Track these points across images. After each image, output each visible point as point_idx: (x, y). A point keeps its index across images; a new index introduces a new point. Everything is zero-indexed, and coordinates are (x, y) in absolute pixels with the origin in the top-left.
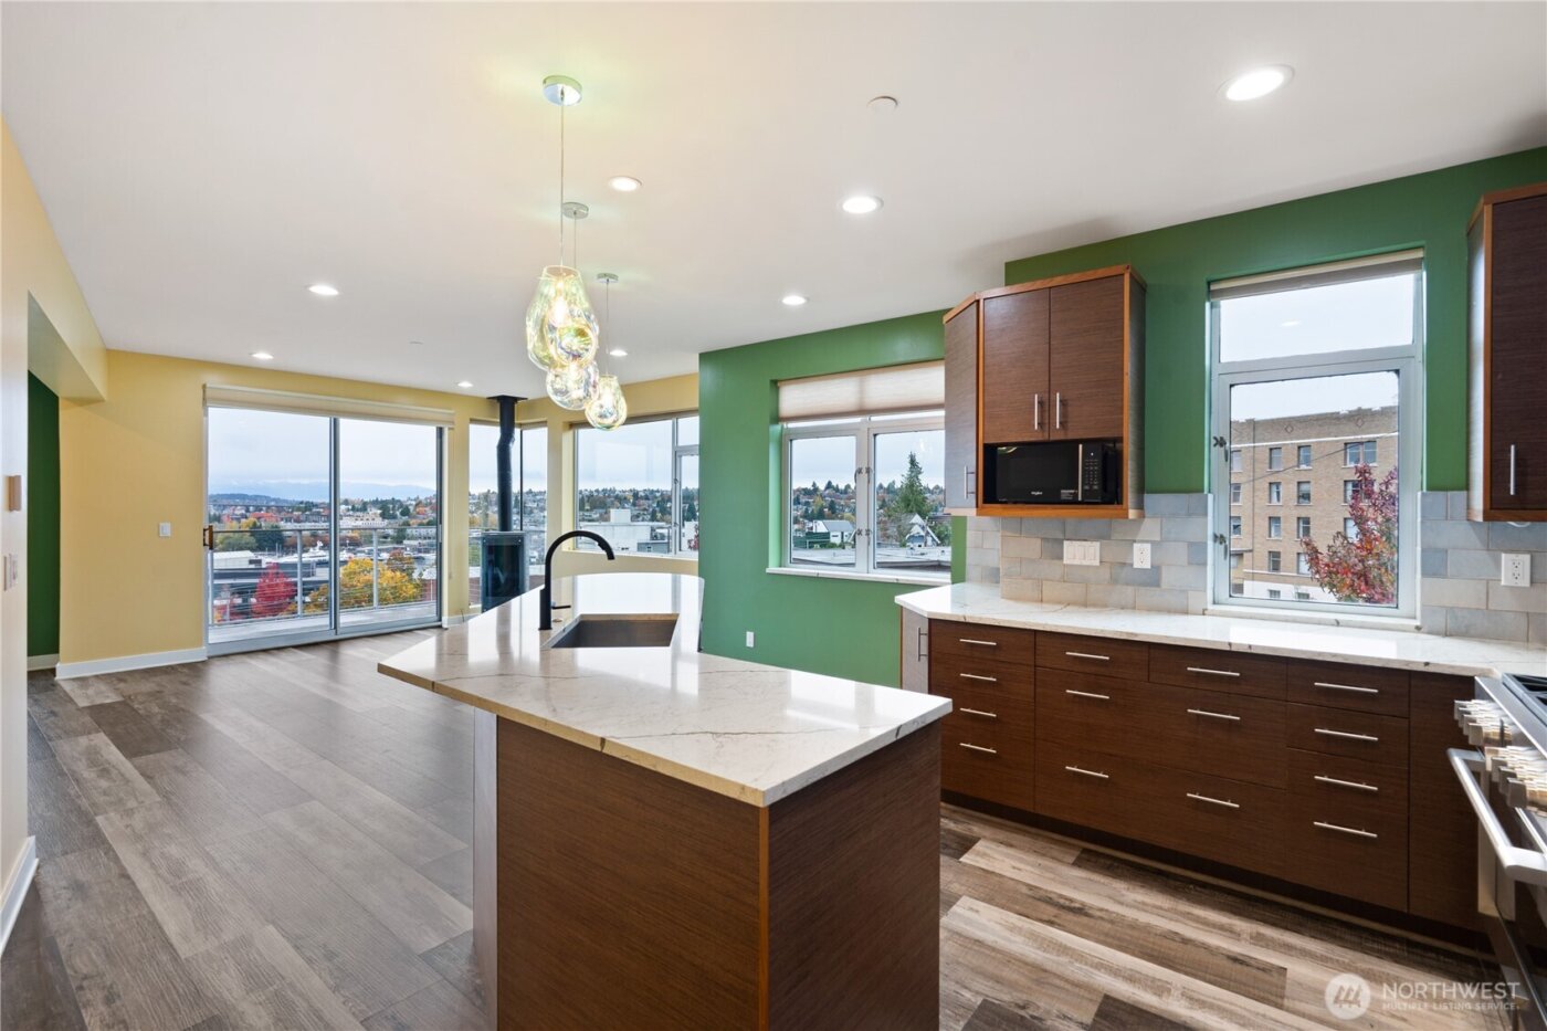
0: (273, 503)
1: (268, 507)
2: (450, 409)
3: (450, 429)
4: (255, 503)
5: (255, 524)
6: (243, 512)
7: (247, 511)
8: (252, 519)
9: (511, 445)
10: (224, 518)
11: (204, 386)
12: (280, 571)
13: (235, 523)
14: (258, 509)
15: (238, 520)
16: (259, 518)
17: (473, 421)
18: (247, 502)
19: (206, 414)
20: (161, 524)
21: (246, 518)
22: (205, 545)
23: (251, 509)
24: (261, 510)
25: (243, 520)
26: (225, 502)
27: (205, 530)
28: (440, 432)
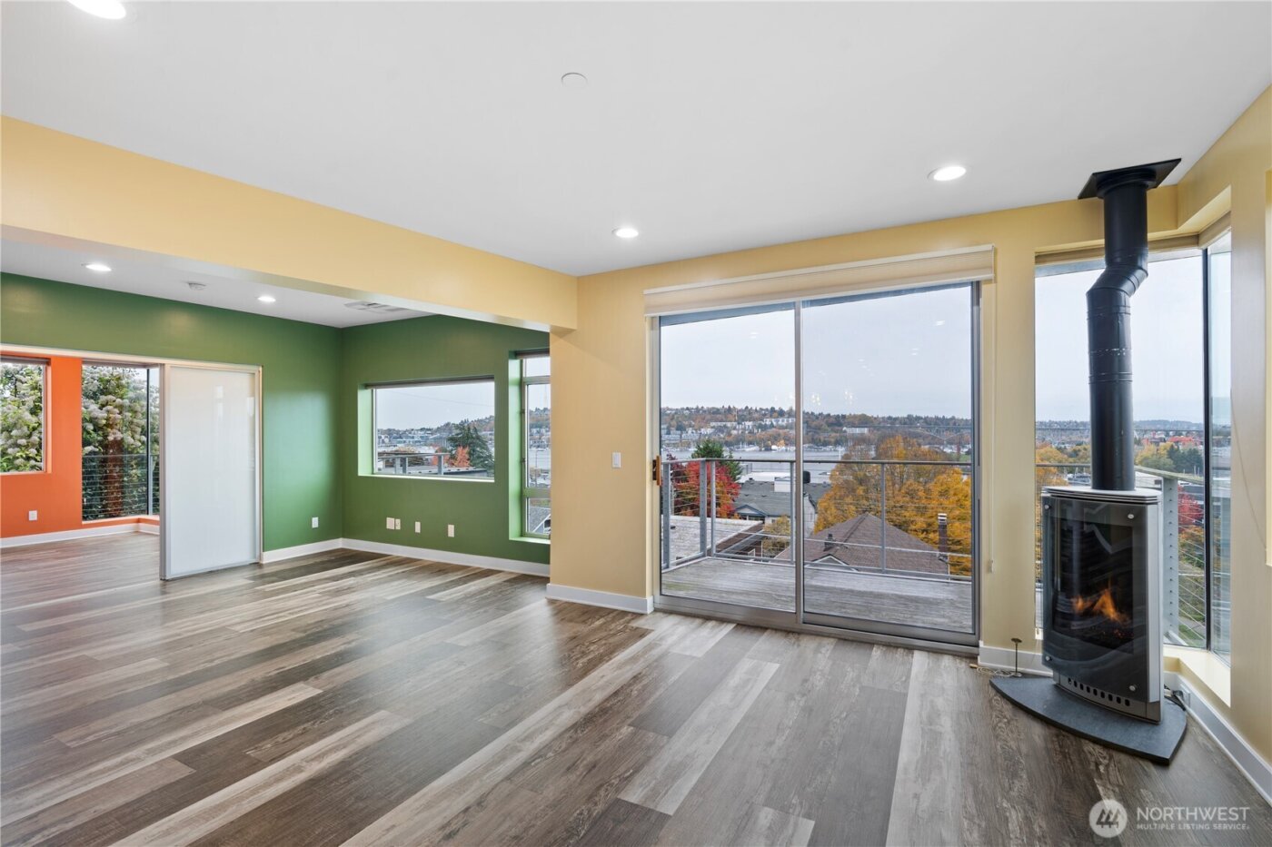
0: (1194, 428)
1: (1188, 432)
4: (1175, 428)
5: (1172, 446)
6: (1163, 436)
7: (1167, 435)
8: (1169, 443)
10: (1144, 442)
12: (1186, 493)
13: (1153, 447)
14: (1178, 433)
15: (1157, 443)
16: (1177, 442)
18: (1168, 427)
20: (614, 454)
21: (1165, 441)
23: (1171, 433)
24: (1181, 434)
25: (1162, 444)
26: (1148, 427)
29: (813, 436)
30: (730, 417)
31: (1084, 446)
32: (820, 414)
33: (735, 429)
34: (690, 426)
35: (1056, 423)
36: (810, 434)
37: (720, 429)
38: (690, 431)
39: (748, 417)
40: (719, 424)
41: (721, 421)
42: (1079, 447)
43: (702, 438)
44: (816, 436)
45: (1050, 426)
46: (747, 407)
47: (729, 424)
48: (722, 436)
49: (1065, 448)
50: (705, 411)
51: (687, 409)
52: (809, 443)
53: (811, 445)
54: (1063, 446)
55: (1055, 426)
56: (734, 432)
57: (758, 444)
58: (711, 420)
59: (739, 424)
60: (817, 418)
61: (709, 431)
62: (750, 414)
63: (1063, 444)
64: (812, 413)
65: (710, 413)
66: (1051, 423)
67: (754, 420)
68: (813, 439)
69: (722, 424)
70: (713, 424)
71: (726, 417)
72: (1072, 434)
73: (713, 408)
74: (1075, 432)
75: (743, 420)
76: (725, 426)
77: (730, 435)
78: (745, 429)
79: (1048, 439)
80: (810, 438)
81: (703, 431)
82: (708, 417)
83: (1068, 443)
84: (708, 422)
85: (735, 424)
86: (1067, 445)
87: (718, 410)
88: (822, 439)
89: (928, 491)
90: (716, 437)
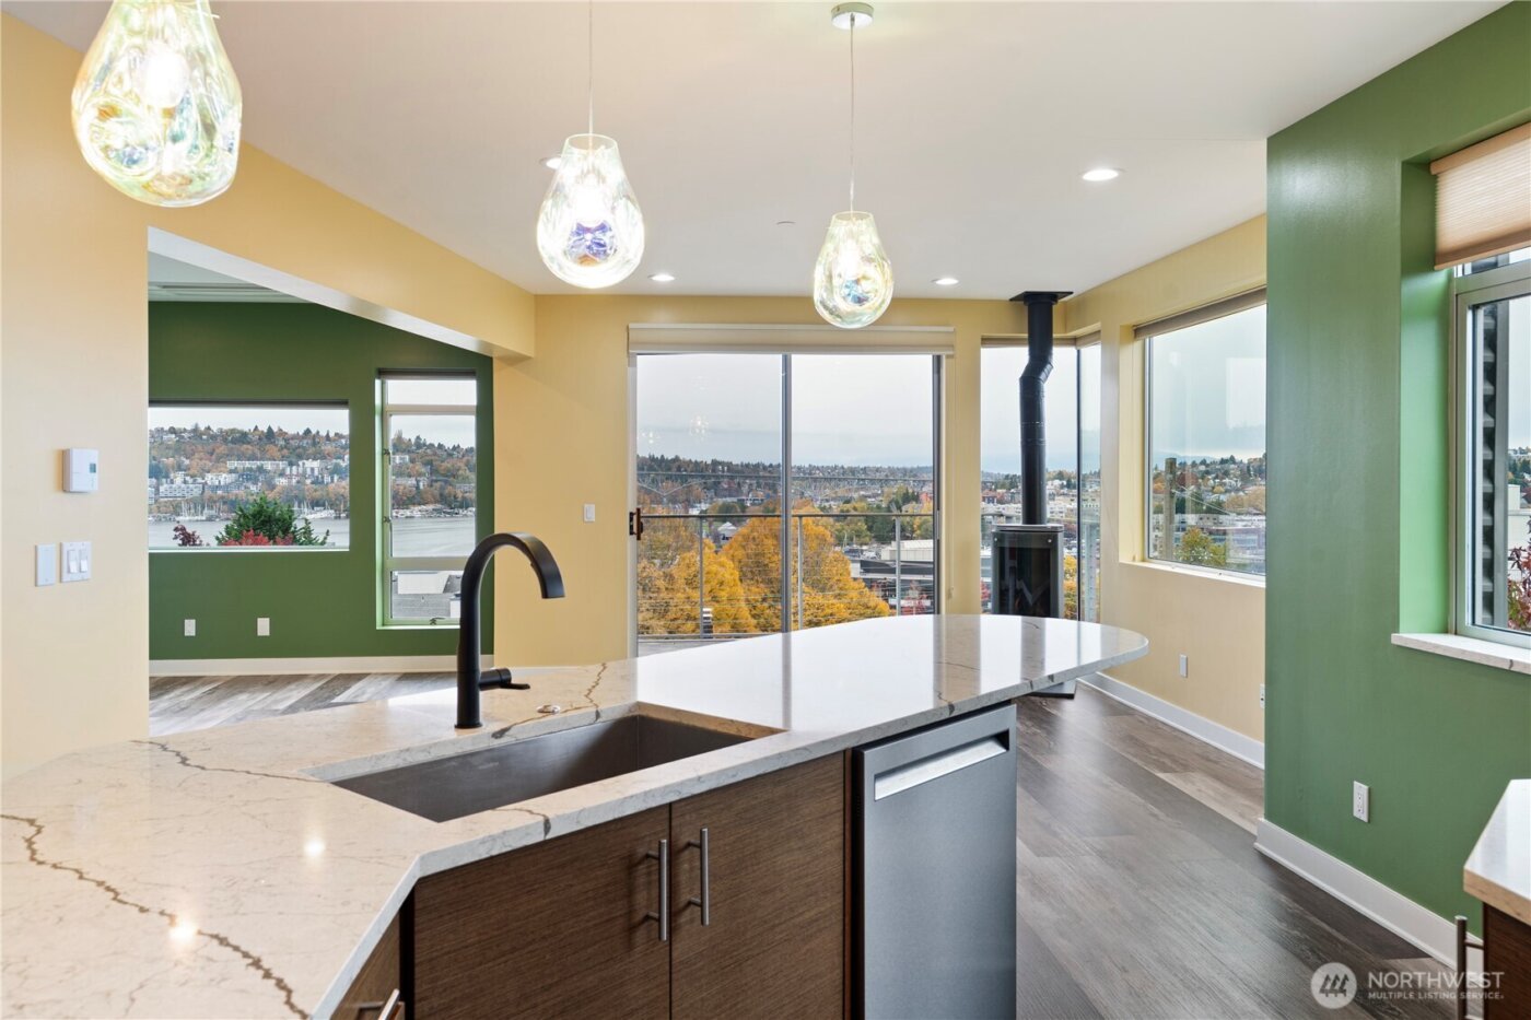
2: (946, 324)
3: (948, 357)
9: (1042, 376)
11: (628, 327)
17: (988, 341)
19: (633, 364)
20: (586, 506)
22: (631, 533)
27: (631, 514)
28: (937, 361)
29: (442, 488)
30: (272, 449)
31: (853, 504)
32: (454, 448)
33: (282, 474)
34: (180, 468)
35: (818, 468)
36: (438, 485)
37: (249, 476)
38: (179, 478)
39: (311, 451)
40: (248, 464)
41: (253, 458)
42: (848, 506)
43: (208, 493)
44: (449, 489)
45: (810, 474)
46: (308, 432)
47: (269, 465)
48: (253, 488)
49: (830, 507)
50: (213, 437)
51: (172, 430)
52: (436, 502)
53: (439, 506)
54: (827, 504)
55: (818, 474)
56: (282, 482)
57: (332, 506)
58: (229, 456)
59: (291, 464)
60: (450, 455)
61: (225, 478)
62: (314, 444)
63: (827, 501)
64: (440, 446)
65: (225, 440)
66: (812, 468)
67: (323, 458)
68: (441, 495)
69: (254, 465)
70: (233, 464)
71: (263, 451)
72: (838, 486)
73: (233, 431)
74: (842, 484)
75: (300, 457)
76: (261, 469)
77: (272, 487)
78: (304, 475)
79: (808, 493)
80: (437, 492)
81: (210, 479)
82: (222, 449)
83: (834, 499)
84: (221, 459)
85: (282, 465)
86: (832, 503)
87: (244, 435)
88: (460, 495)
89: (670, 577)
90: (241, 493)
